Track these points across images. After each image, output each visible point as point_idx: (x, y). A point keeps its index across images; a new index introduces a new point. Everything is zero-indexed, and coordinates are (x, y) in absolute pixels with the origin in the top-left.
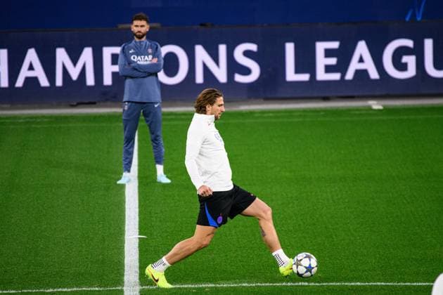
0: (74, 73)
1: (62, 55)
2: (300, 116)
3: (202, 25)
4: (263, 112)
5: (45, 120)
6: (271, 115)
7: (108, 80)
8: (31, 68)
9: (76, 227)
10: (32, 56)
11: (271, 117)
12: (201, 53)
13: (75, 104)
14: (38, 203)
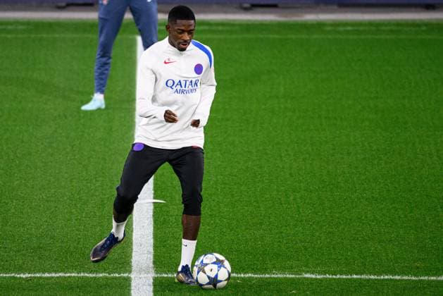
2: (392, 31)
4: (336, 24)
5: (20, 27)
6: (349, 28)
9: (63, 184)
11: (348, 32)
13: (64, 5)
14: (9, 148)
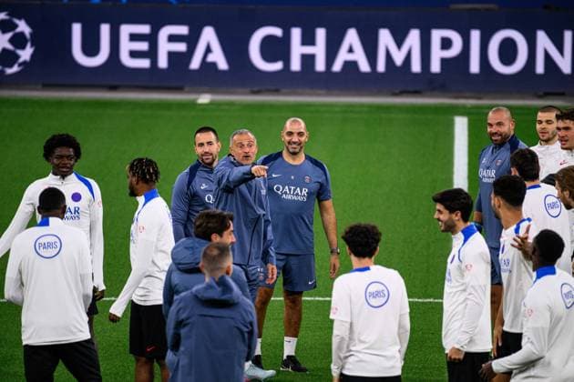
0: (399, 58)
1: (385, 37)
3: (546, 7)
7: (435, 67)
8: (351, 50)
10: (352, 37)
12: (543, 40)
13: (397, 91)
